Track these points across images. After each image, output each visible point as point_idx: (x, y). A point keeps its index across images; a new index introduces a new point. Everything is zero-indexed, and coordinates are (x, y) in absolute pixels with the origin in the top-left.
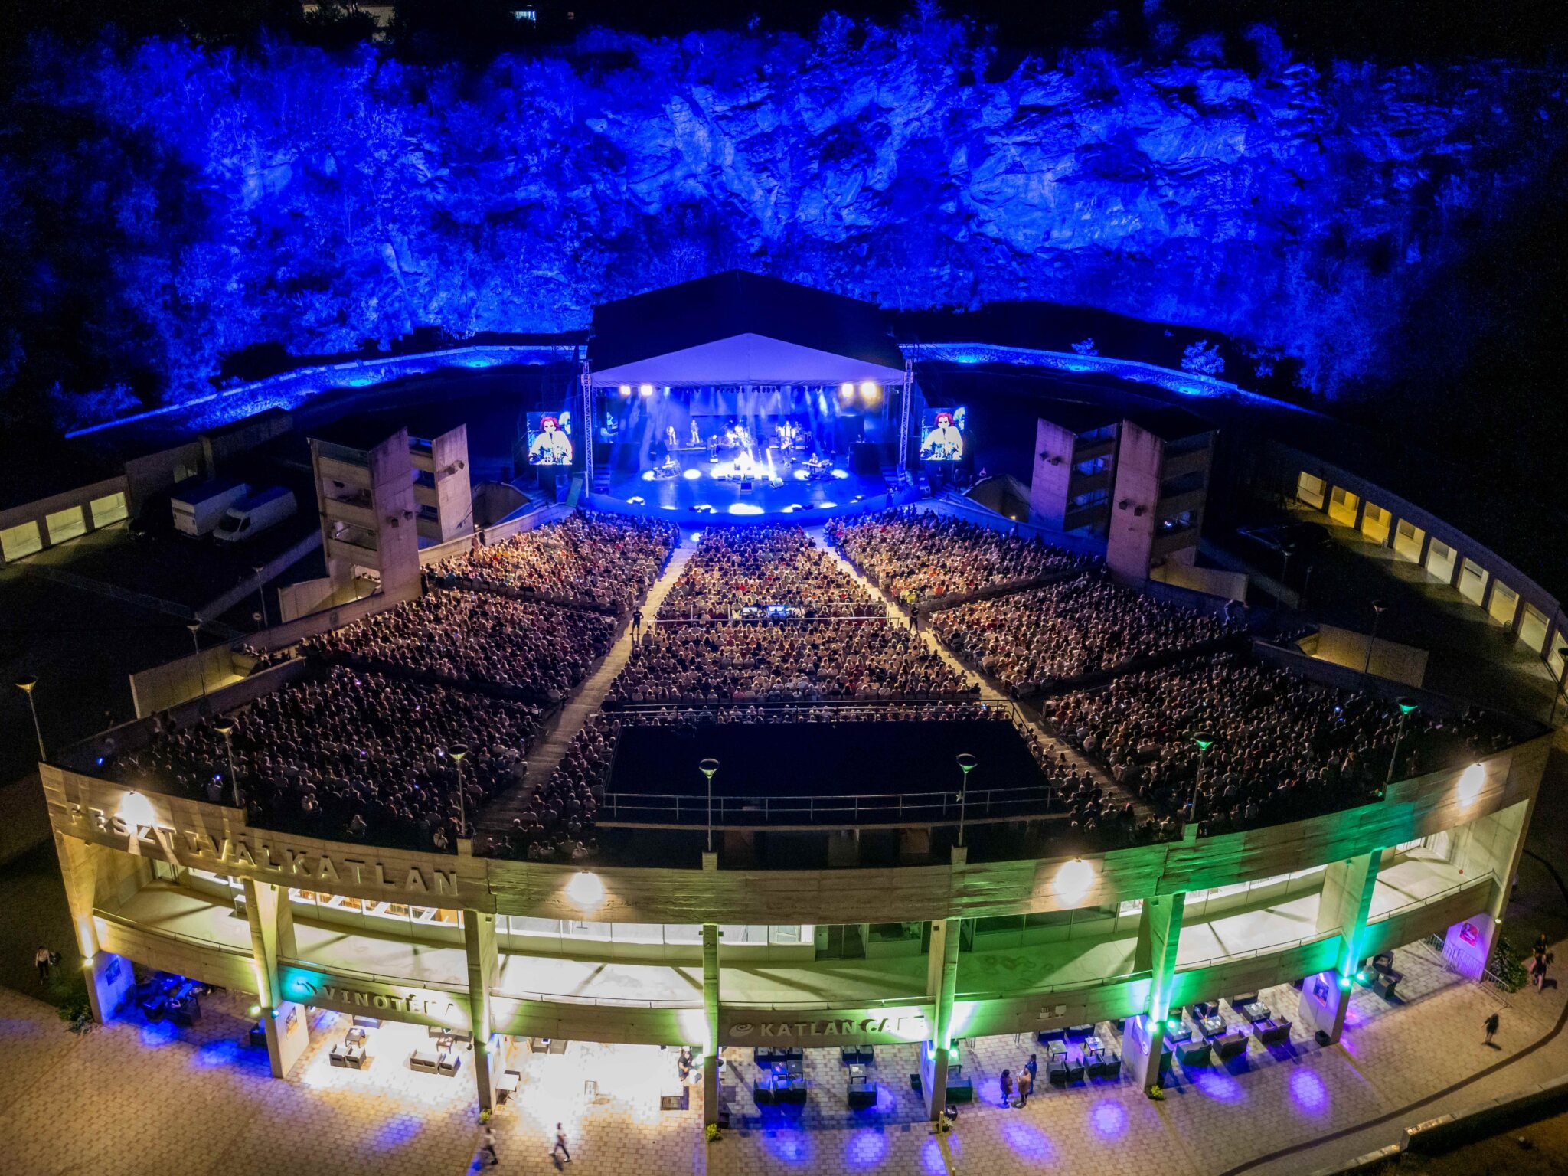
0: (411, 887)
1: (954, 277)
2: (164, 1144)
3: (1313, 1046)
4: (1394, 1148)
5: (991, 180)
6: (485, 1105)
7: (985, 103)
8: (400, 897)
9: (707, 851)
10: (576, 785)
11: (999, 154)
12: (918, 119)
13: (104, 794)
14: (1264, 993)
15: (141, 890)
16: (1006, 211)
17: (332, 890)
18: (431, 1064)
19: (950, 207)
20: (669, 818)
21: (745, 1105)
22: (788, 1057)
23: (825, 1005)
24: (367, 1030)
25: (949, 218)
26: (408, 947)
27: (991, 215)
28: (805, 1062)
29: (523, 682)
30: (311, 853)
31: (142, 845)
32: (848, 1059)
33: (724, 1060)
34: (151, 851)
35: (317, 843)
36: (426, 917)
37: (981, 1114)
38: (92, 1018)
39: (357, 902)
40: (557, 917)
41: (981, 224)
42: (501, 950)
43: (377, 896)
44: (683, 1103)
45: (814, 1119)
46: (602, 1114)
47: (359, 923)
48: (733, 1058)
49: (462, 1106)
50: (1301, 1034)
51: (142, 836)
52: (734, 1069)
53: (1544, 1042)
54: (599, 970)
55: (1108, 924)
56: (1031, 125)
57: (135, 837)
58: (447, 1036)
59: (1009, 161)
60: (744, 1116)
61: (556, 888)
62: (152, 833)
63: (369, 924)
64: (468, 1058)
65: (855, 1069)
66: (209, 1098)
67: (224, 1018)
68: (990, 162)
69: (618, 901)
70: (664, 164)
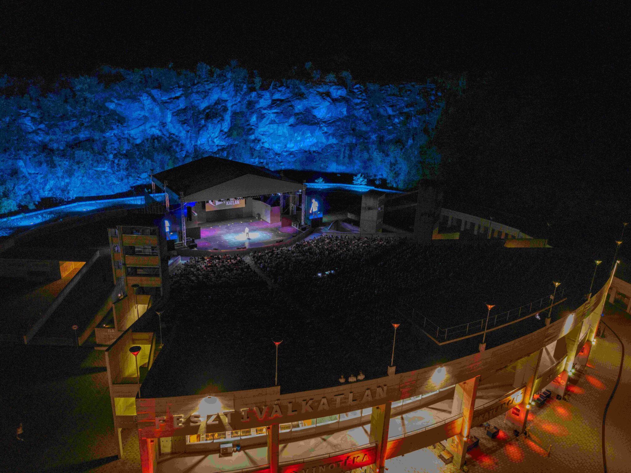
1: (259, 162)
5: (265, 127)
7: (262, 98)
11: (267, 117)
12: (236, 104)
16: (272, 138)
19: (252, 137)
25: (254, 141)
27: (266, 140)
41: (263, 143)
56: (278, 106)
59: (270, 119)
68: (265, 120)
70: (142, 122)
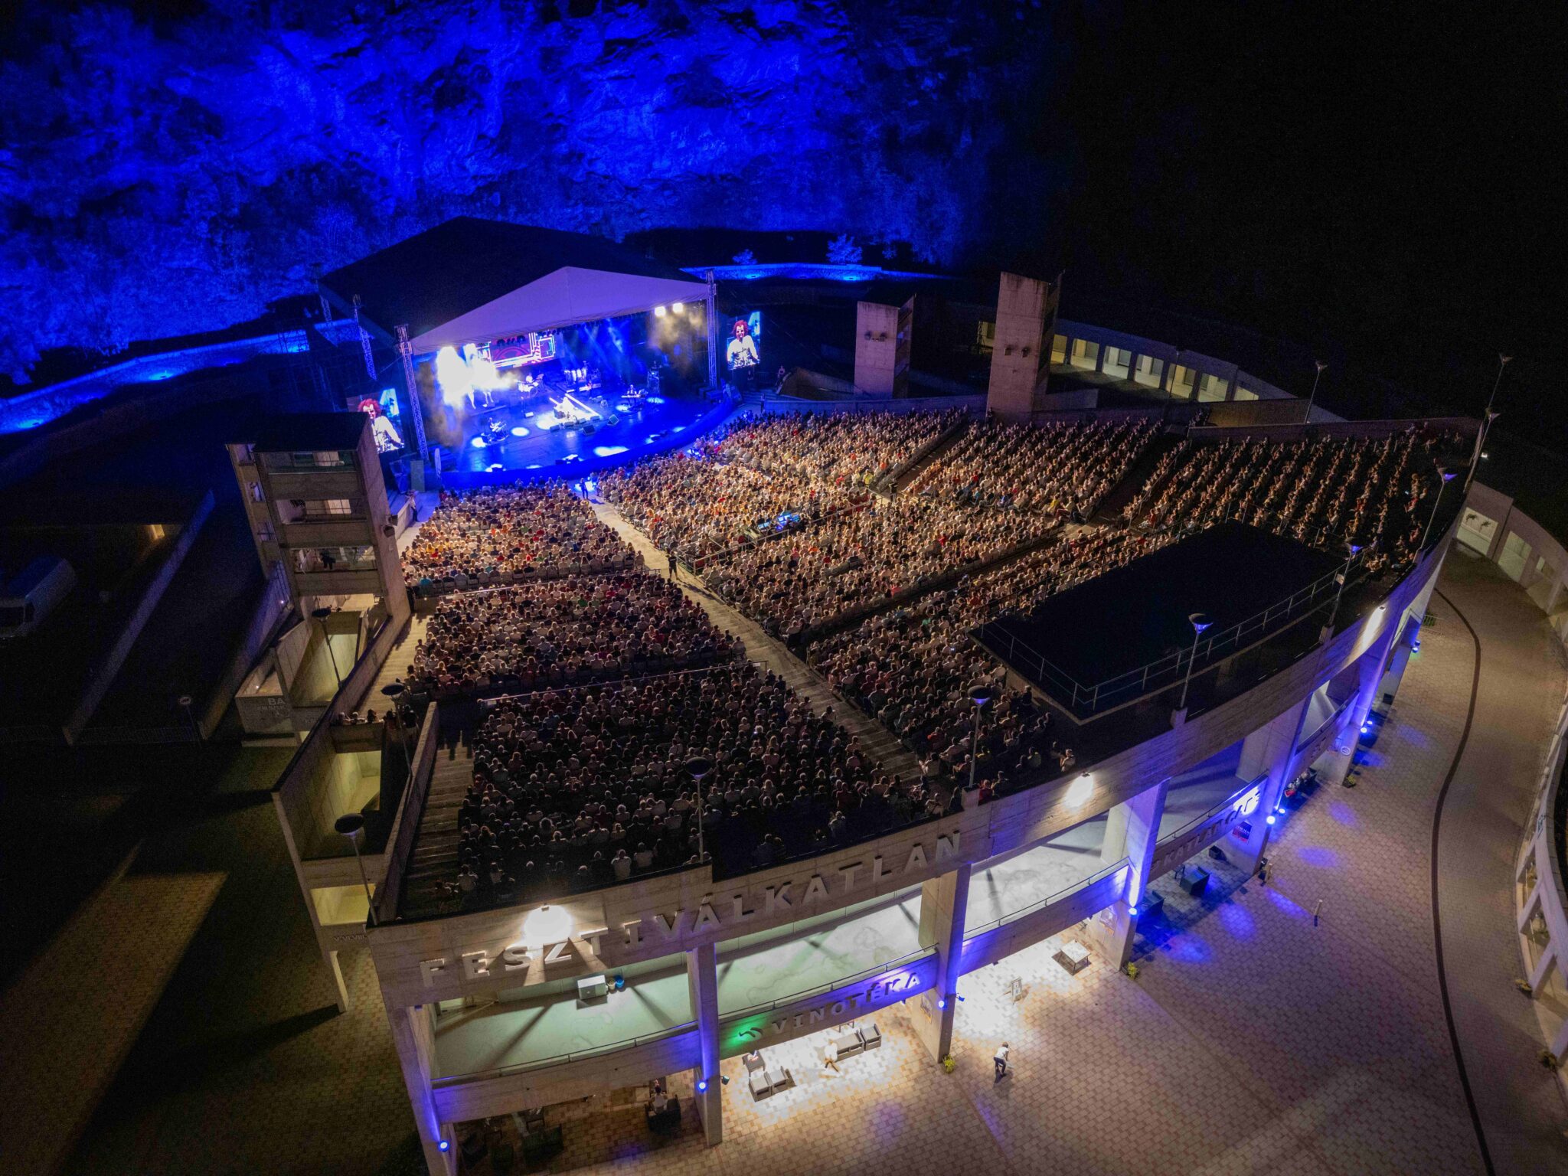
5: (592, 118)
7: (574, 37)
11: (596, 91)
12: (511, 60)
16: (612, 148)
19: (564, 148)
25: (565, 159)
27: (598, 153)
41: (591, 162)
56: (622, 58)
59: (603, 97)
68: (589, 99)
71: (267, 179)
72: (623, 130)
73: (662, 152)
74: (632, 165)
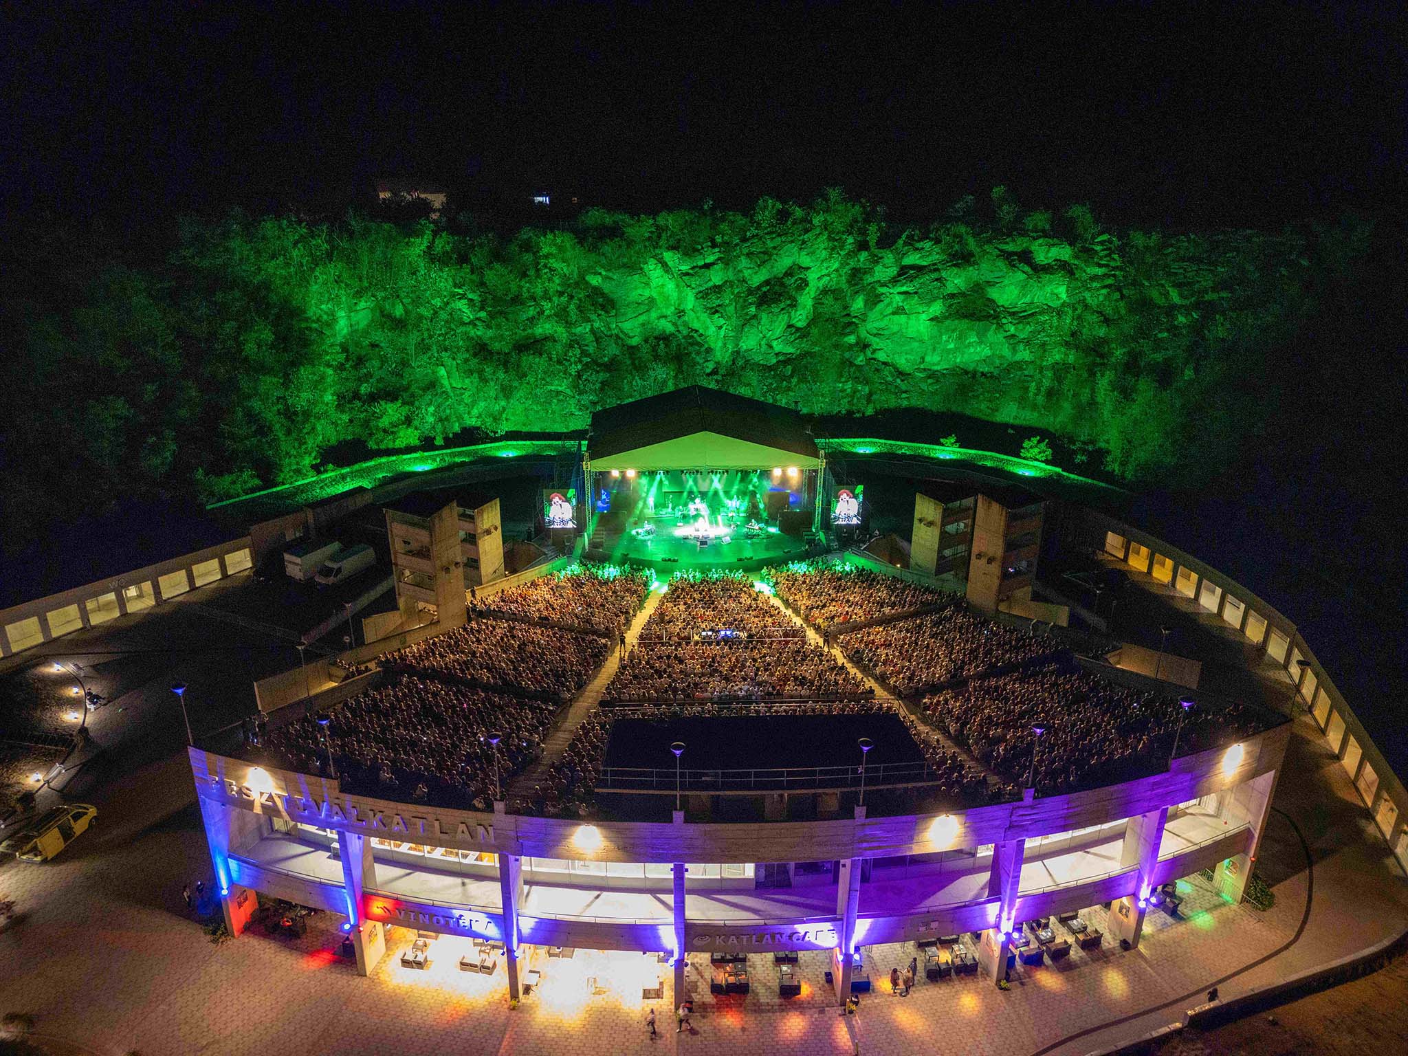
0: (459, 836)
1: (855, 391)
2: (280, 1025)
3: (1119, 951)
4: (1178, 1025)
5: (882, 320)
6: (514, 995)
7: (877, 262)
8: (452, 844)
9: (676, 809)
10: (581, 762)
11: (887, 301)
12: (828, 275)
13: (237, 770)
14: (1082, 912)
15: (263, 839)
16: (892, 342)
17: (403, 839)
18: (476, 966)
19: (851, 339)
20: (650, 787)
21: (704, 995)
22: (735, 960)
23: (762, 922)
24: (428, 941)
25: (851, 346)
26: (459, 880)
27: (881, 345)
28: (748, 964)
29: (542, 687)
30: (387, 812)
31: (263, 806)
32: (779, 961)
33: (689, 962)
34: (270, 811)
35: (392, 804)
36: (471, 858)
37: (876, 1001)
38: (227, 933)
39: (421, 847)
40: (567, 858)
41: (874, 351)
42: (526, 883)
43: (435, 843)
44: (658, 994)
45: (755, 1005)
46: (600, 1001)
47: (423, 863)
48: (696, 960)
49: (497, 996)
50: (1109, 941)
51: (263, 800)
52: (697, 969)
53: (1286, 947)
54: (598, 897)
55: (967, 862)
56: (911, 279)
57: (258, 800)
58: (486, 946)
59: (895, 305)
60: (704, 1003)
61: (566, 837)
62: (270, 798)
63: (429, 863)
64: (502, 961)
65: (784, 968)
66: (313, 991)
67: (322, 932)
68: (880, 306)
69: (611, 846)
70: (643, 308)
71: (634, 342)
72: (904, 331)
73: (934, 349)
74: (909, 357)
